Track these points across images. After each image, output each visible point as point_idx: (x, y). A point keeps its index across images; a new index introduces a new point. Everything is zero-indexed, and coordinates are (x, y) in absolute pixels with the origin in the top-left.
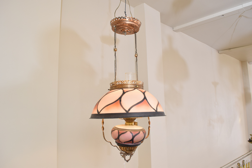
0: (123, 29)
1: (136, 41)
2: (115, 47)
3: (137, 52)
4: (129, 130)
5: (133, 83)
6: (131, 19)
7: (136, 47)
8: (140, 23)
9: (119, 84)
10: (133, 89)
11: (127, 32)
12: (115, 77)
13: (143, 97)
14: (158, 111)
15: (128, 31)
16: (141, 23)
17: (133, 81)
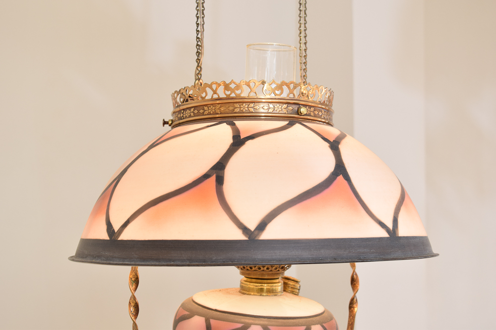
4: (257, 321)
5: (282, 96)
9: (215, 96)
10: (285, 123)
12: (198, 60)
13: (330, 165)
14: (402, 232)
17: (283, 83)
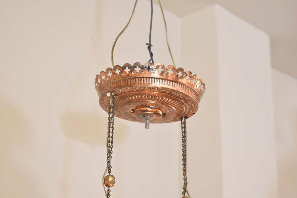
0: (137, 107)
1: (184, 146)
2: (110, 172)
3: (188, 187)
6: (170, 72)
7: (184, 170)
8: (202, 86)
11: (155, 117)
15: (157, 114)
16: (204, 85)
